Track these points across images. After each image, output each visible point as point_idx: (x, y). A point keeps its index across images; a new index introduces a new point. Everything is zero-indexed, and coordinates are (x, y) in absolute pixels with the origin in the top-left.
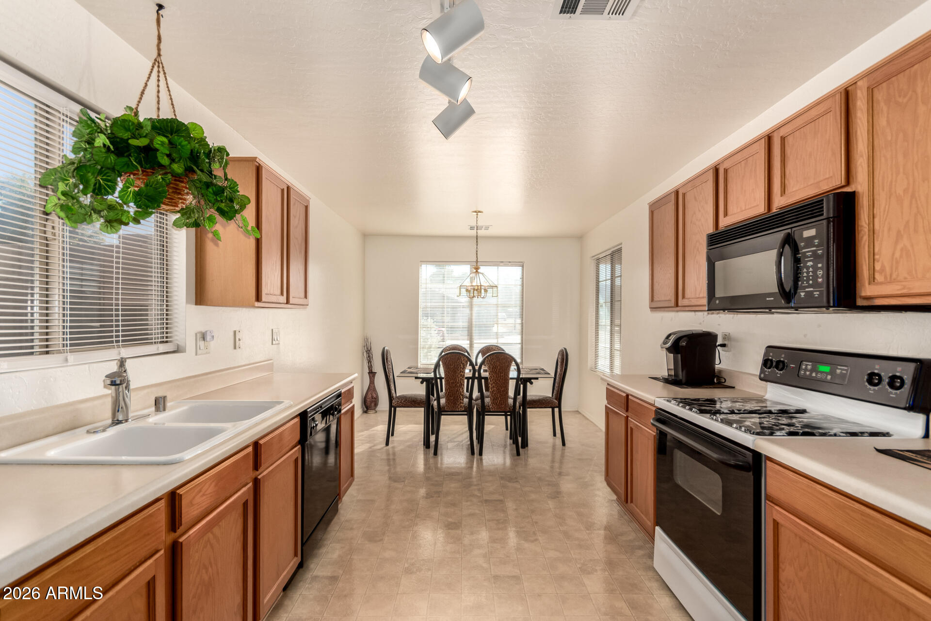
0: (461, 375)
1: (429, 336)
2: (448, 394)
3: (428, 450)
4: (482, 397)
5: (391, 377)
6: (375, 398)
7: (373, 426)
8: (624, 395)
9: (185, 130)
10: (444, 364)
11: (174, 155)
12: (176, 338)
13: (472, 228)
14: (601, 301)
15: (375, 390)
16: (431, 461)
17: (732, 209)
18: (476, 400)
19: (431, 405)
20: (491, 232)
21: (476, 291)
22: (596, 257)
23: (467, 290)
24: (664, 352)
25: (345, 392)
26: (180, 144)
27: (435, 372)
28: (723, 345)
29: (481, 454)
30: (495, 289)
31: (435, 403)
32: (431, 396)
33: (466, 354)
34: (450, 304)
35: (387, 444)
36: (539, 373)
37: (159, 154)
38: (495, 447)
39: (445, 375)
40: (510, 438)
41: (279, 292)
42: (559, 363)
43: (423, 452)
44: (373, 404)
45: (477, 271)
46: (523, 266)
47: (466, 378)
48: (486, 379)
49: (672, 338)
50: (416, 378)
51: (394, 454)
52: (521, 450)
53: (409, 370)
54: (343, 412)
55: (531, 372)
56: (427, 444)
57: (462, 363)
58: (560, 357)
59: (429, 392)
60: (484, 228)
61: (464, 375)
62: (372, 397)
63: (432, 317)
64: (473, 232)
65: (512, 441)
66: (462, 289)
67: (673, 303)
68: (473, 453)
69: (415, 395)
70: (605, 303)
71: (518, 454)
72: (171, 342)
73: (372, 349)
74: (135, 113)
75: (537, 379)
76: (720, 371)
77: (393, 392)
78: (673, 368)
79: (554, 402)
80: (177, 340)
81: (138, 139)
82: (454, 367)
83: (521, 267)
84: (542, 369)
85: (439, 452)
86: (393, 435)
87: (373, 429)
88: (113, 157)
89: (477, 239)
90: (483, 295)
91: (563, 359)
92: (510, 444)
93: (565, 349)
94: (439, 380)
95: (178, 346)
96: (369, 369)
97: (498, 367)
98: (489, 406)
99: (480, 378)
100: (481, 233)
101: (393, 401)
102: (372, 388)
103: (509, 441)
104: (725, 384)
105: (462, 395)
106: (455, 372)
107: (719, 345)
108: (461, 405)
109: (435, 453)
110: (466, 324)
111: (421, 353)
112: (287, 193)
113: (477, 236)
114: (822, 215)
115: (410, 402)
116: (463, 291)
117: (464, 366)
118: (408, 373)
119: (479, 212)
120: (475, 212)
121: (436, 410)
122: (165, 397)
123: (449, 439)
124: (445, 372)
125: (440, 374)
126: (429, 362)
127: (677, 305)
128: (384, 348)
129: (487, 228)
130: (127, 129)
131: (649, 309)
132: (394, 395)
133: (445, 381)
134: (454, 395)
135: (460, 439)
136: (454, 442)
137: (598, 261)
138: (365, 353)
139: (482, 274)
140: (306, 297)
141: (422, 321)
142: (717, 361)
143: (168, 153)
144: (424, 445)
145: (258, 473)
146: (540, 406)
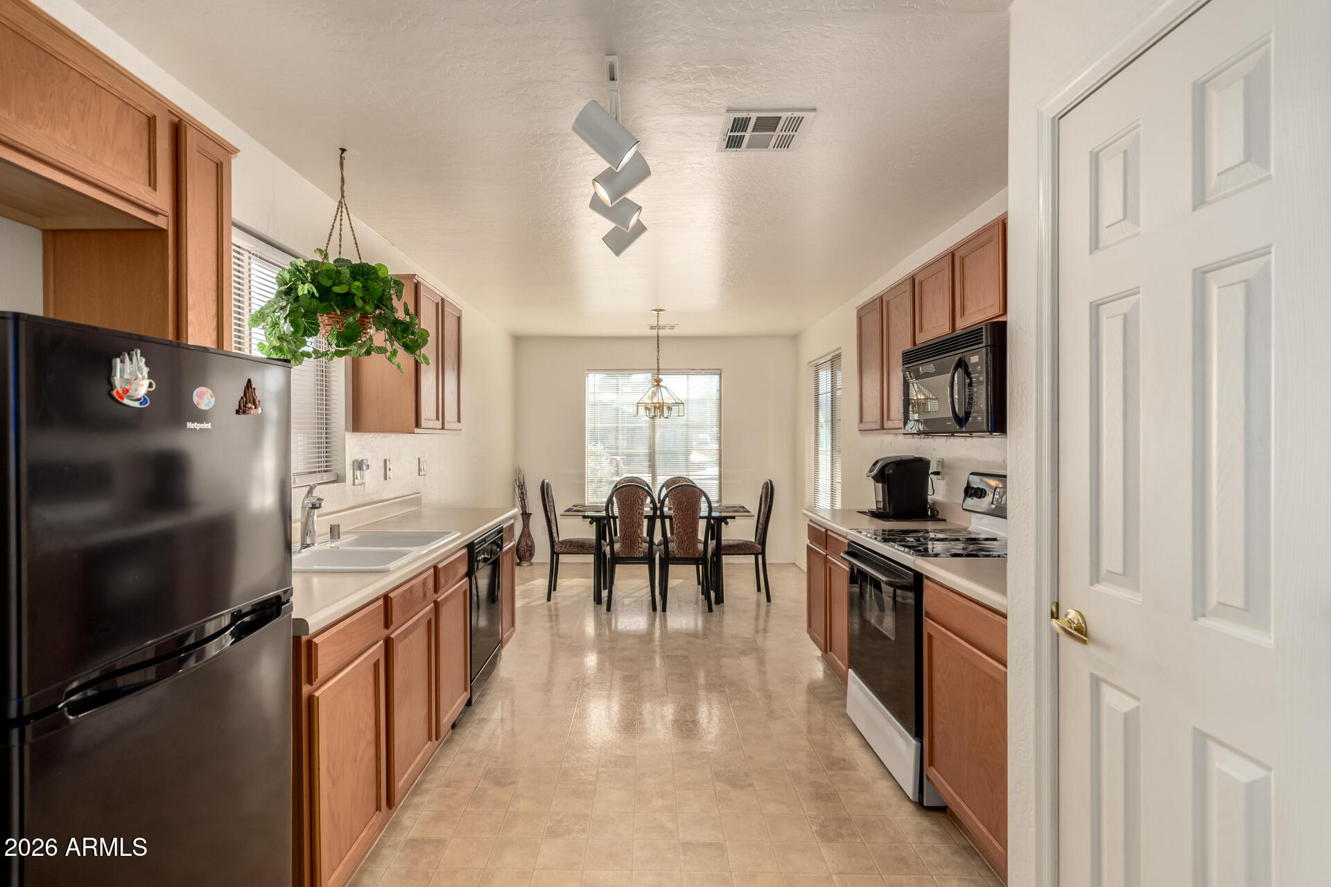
0: (639, 513)
1: (598, 467)
2: (624, 537)
3: (599, 606)
4: (665, 541)
5: (553, 517)
6: (530, 546)
7: (530, 580)
8: (823, 530)
9: (374, 273)
10: (619, 500)
11: (367, 297)
12: (335, 467)
13: (652, 328)
14: (822, 419)
15: (529, 536)
16: (604, 617)
17: (926, 325)
18: (659, 545)
19: (602, 551)
20: (676, 332)
21: (658, 409)
22: (814, 363)
23: (646, 408)
24: (872, 481)
25: (506, 528)
26: (372, 288)
27: (607, 509)
28: (937, 473)
29: (664, 610)
30: (681, 406)
31: (608, 549)
32: (602, 541)
33: (646, 488)
34: (626, 425)
35: (549, 599)
36: (736, 512)
37: (356, 298)
38: (683, 604)
39: (620, 513)
40: (702, 594)
41: (434, 417)
42: (763, 499)
43: (593, 609)
44: (527, 554)
45: (658, 385)
46: (721, 375)
47: (646, 517)
48: (670, 518)
49: (878, 466)
50: (584, 517)
51: (556, 610)
52: (714, 606)
53: (575, 508)
54: (504, 550)
55: (727, 510)
56: (598, 600)
57: (640, 497)
58: (764, 491)
59: (601, 535)
60: (668, 327)
61: (642, 513)
62: (527, 544)
63: (602, 442)
64: (654, 332)
65: (703, 597)
66: (639, 408)
67: (878, 426)
68: (654, 609)
69: (582, 539)
70: (826, 422)
71: (710, 610)
72: (330, 471)
73: (526, 484)
74: (325, 255)
75: (733, 517)
76: (934, 503)
77: (555, 535)
78: (881, 500)
79: (757, 548)
80: (336, 469)
81: (338, 286)
82: (631, 503)
83: (718, 376)
84: (743, 507)
85: (612, 608)
86: (555, 590)
87: (531, 583)
88: (315, 302)
89: (658, 340)
90: (666, 414)
91: (767, 494)
92: (702, 600)
93: (771, 481)
94: (612, 520)
95: (337, 475)
96: (522, 508)
97: (684, 503)
98: (674, 552)
99: (663, 517)
100: (662, 333)
101: (556, 547)
102: (526, 533)
103: (701, 597)
104: (938, 517)
105: (641, 538)
106: (632, 509)
107: (932, 473)
108: (640, 549)
109: (609, 609)
110: (647, 451)
111: (589, 488)
112: (441, 306)
113: (658, 336)
114: (982, 342)
115: (577, 547)
116: (642, 410)
117: (642, 501)
118: (575, 511)
119: (661, 310)
120: (656, 310)
121: (608, 556)
122: (339, 526)
123: (626, 594)
124: (619, 509)
125: (613, 512)
126: (598, 500)
127: (883, 428)
128: (543, 481)
129: (672, 327)
130: (330, 278)
131: (858, 432)
132: (557, 539)
133: (620, 521)
134: (630, 538)
135: (638, 594)
136: (632, 597)
137: (817, 368)
138: (517, 489)
139: (665, 388)
140: (459, 421)
141: (590, 447)
142: (930, 492)
143: (362, 295)
144: (594, 600)
145: (437, 596)
146: (739, 552)
